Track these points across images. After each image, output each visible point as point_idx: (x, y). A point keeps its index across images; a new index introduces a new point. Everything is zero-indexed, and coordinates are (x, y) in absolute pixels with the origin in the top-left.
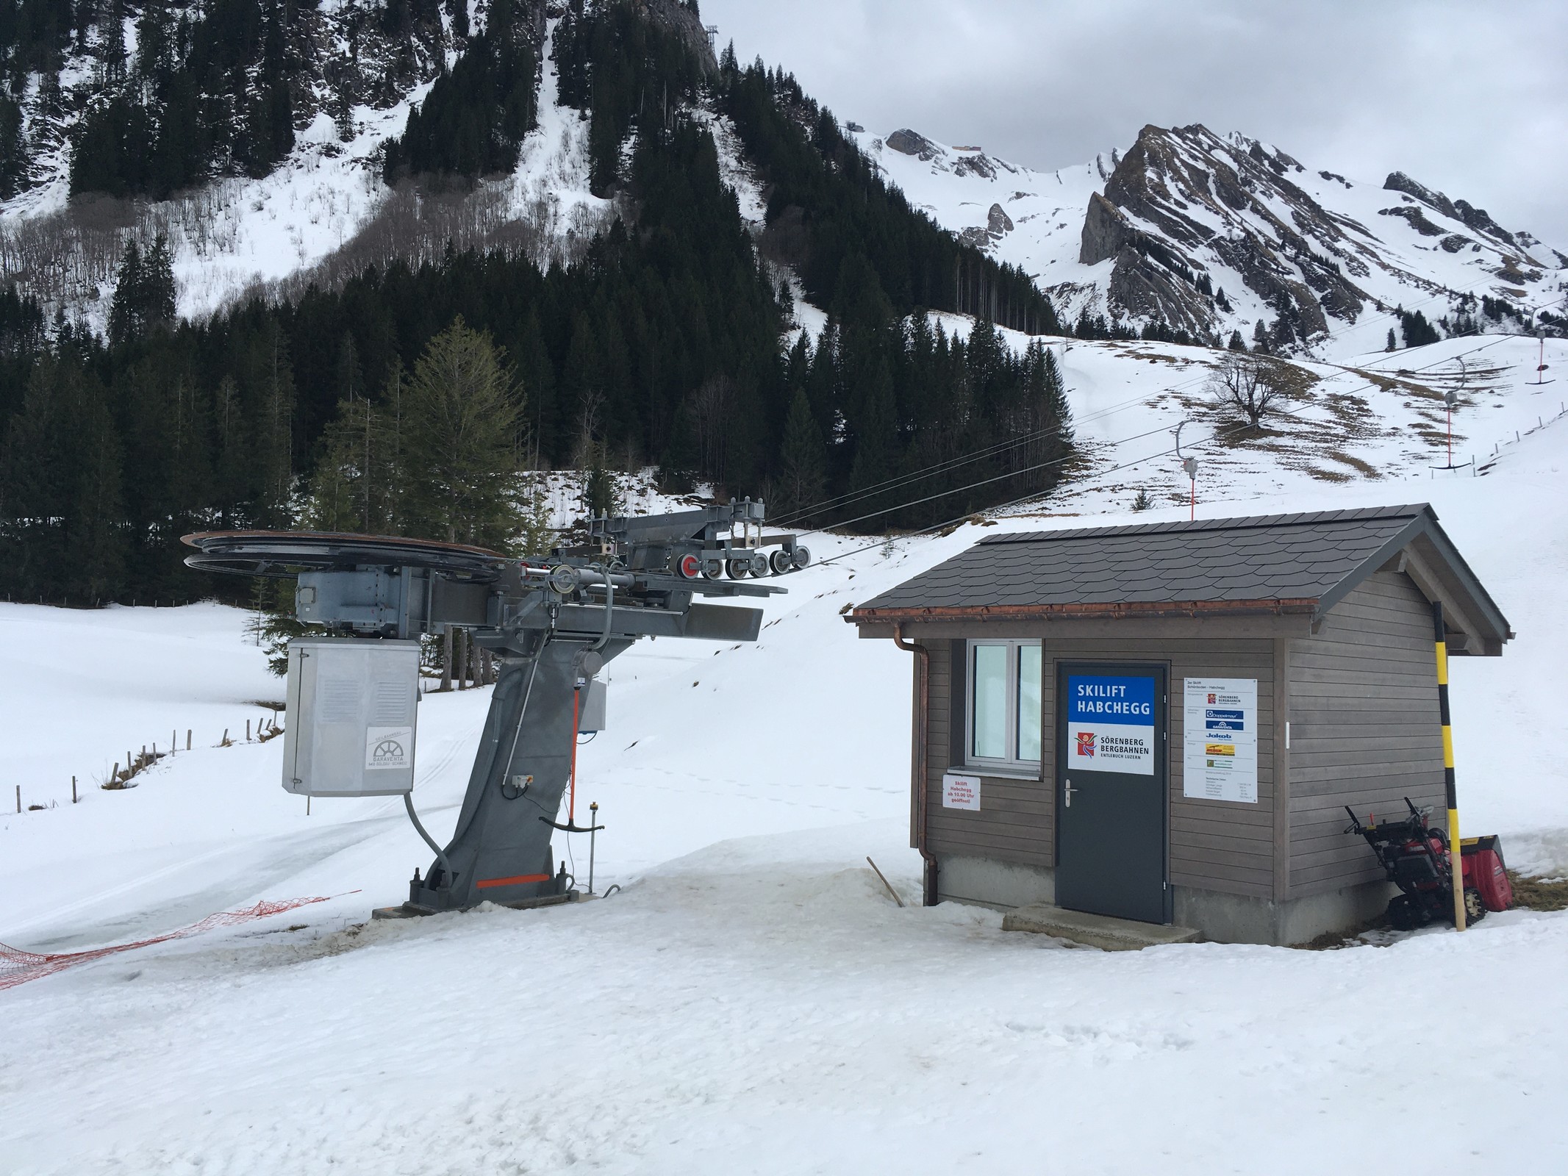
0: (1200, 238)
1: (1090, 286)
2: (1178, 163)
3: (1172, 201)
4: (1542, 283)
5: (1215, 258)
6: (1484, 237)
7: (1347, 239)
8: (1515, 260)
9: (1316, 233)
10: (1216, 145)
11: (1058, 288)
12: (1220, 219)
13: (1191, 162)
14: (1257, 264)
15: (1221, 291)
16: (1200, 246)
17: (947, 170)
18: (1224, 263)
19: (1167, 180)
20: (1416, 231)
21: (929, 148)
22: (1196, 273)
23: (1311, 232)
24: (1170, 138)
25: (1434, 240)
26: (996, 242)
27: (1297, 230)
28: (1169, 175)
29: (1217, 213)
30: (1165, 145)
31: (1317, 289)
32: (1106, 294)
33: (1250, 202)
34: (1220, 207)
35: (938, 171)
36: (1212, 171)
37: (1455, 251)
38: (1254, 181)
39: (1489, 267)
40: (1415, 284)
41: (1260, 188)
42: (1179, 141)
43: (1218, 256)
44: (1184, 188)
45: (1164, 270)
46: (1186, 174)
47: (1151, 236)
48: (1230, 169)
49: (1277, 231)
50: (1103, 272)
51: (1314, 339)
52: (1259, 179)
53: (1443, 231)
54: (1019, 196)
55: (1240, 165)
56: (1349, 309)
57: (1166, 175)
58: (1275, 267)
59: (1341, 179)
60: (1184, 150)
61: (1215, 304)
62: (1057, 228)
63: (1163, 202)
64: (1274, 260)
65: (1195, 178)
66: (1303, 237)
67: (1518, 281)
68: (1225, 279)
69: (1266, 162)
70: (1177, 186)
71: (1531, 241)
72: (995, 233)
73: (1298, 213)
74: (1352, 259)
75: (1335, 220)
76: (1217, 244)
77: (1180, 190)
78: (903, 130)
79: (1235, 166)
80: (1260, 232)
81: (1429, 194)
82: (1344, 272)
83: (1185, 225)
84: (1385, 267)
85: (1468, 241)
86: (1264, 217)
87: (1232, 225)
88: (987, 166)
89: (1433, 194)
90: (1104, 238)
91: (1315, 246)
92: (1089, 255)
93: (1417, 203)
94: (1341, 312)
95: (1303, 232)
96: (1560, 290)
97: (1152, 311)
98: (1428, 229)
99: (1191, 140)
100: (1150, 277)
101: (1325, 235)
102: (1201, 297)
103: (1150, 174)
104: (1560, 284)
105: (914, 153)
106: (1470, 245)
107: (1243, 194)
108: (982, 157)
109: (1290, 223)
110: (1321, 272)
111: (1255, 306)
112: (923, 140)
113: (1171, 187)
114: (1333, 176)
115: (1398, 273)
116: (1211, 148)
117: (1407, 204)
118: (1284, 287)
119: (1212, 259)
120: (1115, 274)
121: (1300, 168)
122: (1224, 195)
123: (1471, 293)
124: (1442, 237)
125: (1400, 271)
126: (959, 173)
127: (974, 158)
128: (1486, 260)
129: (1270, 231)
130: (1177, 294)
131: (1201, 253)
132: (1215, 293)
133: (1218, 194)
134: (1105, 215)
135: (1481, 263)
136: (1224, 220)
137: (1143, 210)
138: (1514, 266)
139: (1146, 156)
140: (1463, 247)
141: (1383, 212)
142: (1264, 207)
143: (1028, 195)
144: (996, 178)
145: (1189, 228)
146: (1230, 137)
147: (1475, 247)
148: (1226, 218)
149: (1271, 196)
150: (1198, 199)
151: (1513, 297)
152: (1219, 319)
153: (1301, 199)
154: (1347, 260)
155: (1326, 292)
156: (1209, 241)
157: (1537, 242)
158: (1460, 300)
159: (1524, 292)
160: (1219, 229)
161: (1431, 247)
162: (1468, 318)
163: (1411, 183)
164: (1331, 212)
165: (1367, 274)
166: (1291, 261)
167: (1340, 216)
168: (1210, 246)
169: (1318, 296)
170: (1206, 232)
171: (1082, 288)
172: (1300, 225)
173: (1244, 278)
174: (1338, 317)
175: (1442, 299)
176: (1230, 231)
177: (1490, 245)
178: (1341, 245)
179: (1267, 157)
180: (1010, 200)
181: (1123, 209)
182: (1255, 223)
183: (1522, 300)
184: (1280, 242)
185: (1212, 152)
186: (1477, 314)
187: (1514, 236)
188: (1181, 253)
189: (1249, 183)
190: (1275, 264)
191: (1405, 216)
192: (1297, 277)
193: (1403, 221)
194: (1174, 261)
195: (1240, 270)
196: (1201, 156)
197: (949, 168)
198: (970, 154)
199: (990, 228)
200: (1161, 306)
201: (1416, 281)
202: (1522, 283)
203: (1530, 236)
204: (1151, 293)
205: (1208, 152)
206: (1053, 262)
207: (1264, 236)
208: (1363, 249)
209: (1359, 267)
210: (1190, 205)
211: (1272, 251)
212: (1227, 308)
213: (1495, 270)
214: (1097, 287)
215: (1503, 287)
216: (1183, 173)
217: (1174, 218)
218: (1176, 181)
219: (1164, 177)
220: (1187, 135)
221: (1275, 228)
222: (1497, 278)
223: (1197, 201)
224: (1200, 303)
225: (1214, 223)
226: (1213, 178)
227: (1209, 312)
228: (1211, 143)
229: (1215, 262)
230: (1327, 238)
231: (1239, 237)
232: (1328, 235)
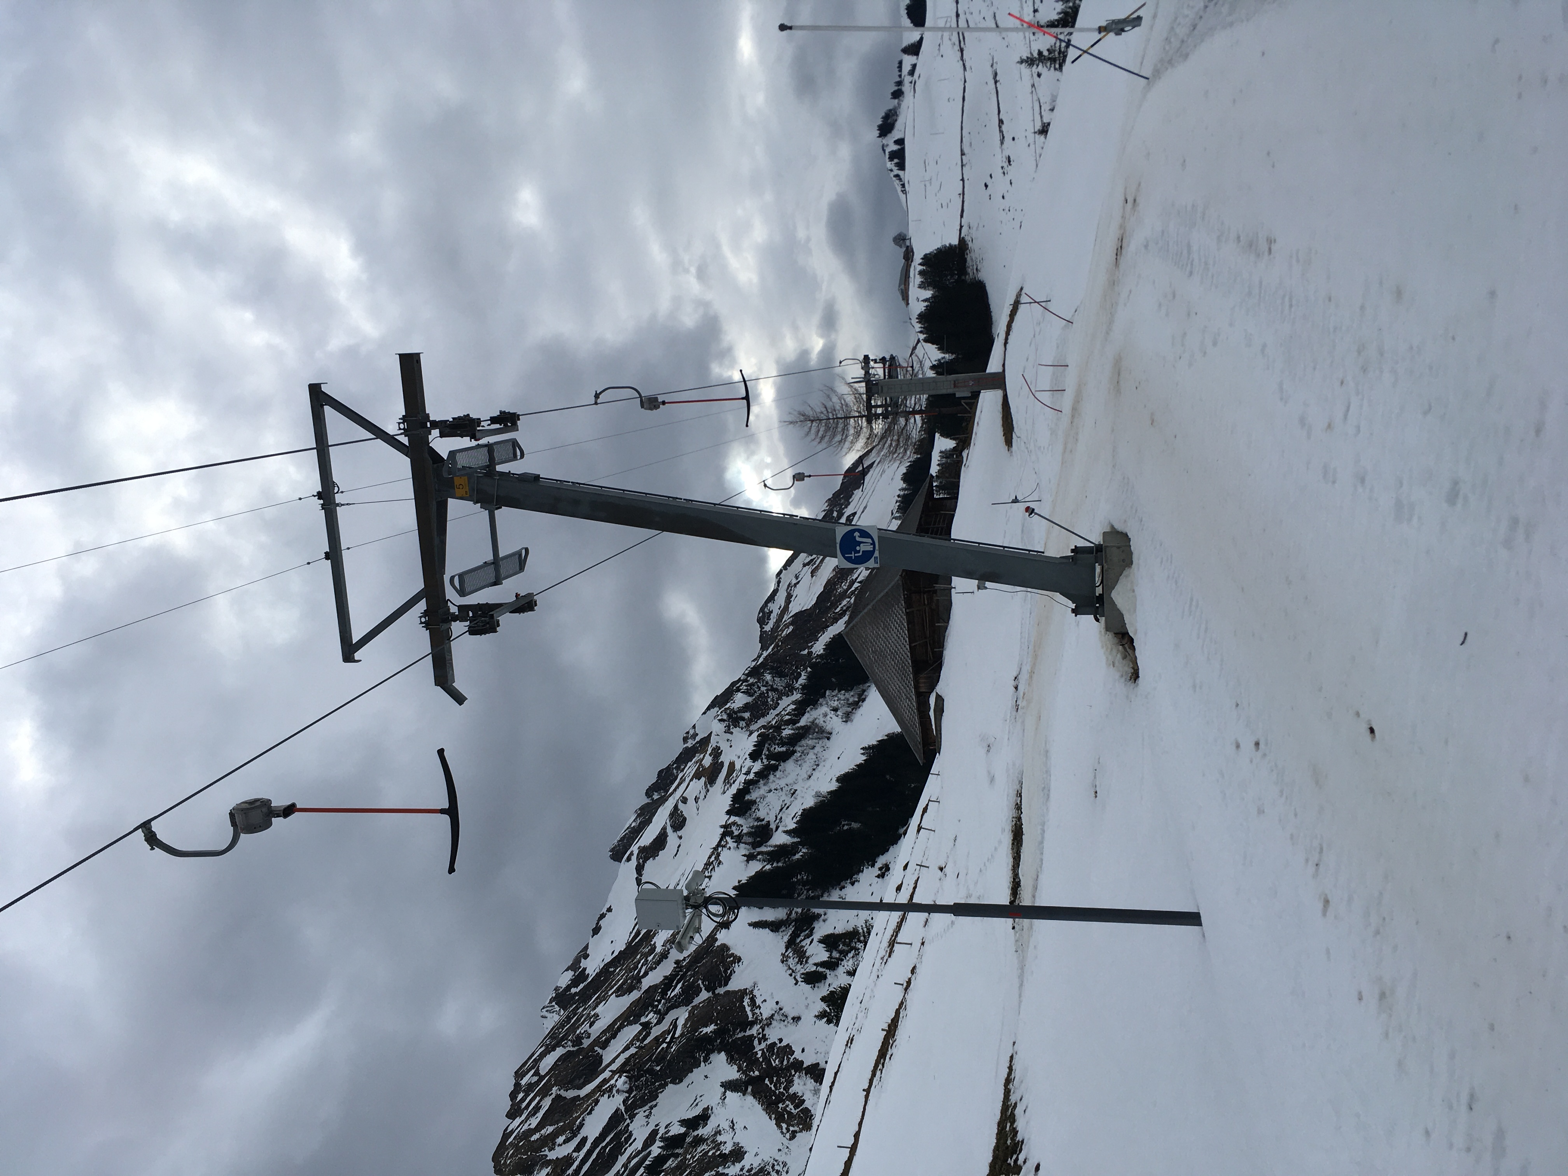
0: (621, 1127)
2: (538, 1134)
3: (575, 1154)
4: (724, 746)
5: (647, 1113)
6: (675, 790)
8: (700, 767)
9: (642, 974)
10: (537, 1063)
12: (604, 1100)
13: (540, 1115)
14: (658, 1068)
15: (682, 1122)
16: (630, 1129)
18: (654, 1103)
19: (552, 1155)
20: (660, 852)
22: (656, 1151)
23: (639, 979)
24: (512, 1132)
25: (672, 838)
27: (635, 995)
28: (547, 1153)
29: (597, 1102)
30: (518, 1145)
31: (698, 995)
33: (596, 1048)
34: (594, 1092)
36: (555, 1088)
37: (685, 819)
38: (578, 1032)
39: (703, 792)
40: (707, 880)
41: (585, 1027)
42: (519, 1120)
43: (644, 1110)
44: (564, 1136)
46: (550, 1129)
48: (560, 1059)
49: (630, 1024)
51: (752, 1010)
52: (578, 1023)
53: (664, 829)
55: (558, 1045)
56: (723, 961)
57: (547, 1156)
58: (665, 1045)
59: (602, 915)
60: (527, 1119)
61: (696, 1133)
63: (574, 1167)
64: (657, 1042)
65: (556, 1117)
66: (643, 989)
67: (719, 767)
68: (670, 1109)
69: (573, 990)
70: (559, 1145)
71: (692, 732)
73: (619, 988)
75: (638, 933)
76: (631, 1108)
77: (565, 1142)
79: (559, 1052)
80: (627, 1048)
82: (684, 956)
83: (604, 1144)
85: (676, 807)
86: (614, 1036)
87: (612, 1086)
89: (634, 821)
91: (654, 978)
93: (635, 849)
94: (726, 972)
95: (639, 989)
96: (732, 733)
98: (660, 842)
99: (523, 1100)
101: (646, 960)
102: (686, 1152)
104: (725, 732)
106: (681, 806)
107: (588, 1051)
109: (626, 1002)
110: (679, 987)
111: (706, 1077)
113: (560, 1151)
114: (597, 923)
116: (537, 1073)
117: (634, 858)
118: (688, 1039)
119: (647, 1117)
121: (586, 955)
122: (582, 1080)
123: (722, 827)
124: (669, 830)
128: (696, 793)
129: (631, 1032)
131: (639, 1129)
132: (684, 1130)
133: (580, 1088)
135: (699, 798)
136: (606, 1096)
138: (704, 769)
140: (682, 812)
141: (639, 880)
142: (604, 1031)
145: (608, 1139)
147: (683, 801)
148: (604, 1093)
149: (596, 1016)
150: (577, 1122)
152: (716, 1133)
153: (610, 970)
154: (674, 946)
155: (702, 986)
156: (626, 1117)
157: (694, 727)
158: (728, 839)
159: (729, 766)
160: (616, 1102)
161: (678, 842)
162: (748, 831)
166: (664, 1018)
168: (632, 1117)
169: (704, 995)
170: (616, 1119)
172: (630, 990)
173: (673, 1082)
174: (731, 974)
175: (725, 855)
176: (618, 1091)
177: (683, 786)
178: (659, 943)
179: (568, 988)
182: (617, 1050)
183: (736, 772)
184: (640, 1026)
185: (542, 1073)
186: (744, 824)
187: (686, 745)
189: (579, 1039)
190: (663, 1042)
191: (644, 862)
192: (682, 1015)
193: (650, 864)
195: (664, 1086)
196: (538, 1099)
202: (722, 763)
203: (688, 733)
205: (540, 1080)
210: (583, 1133)
211: (648, 1040)
212: (704, 1117)
213: (706, 787)
215: (725, 781)
216: (548, 1132)
217: (594, 1156)
218: (554, 1144)
219: (548, 1158)
220: (518, 1099)
221: (627, 1025)
222: (715, 786)
223: (580, 1123)
224: (693, 1157)
225: (607, 1107)
226: (562, 1091)
227: (704, 1147)
228: (533, 1071)
229: (651, 1113)
230: (650, 958)
231: (626, 1082)
232: (646, 956)
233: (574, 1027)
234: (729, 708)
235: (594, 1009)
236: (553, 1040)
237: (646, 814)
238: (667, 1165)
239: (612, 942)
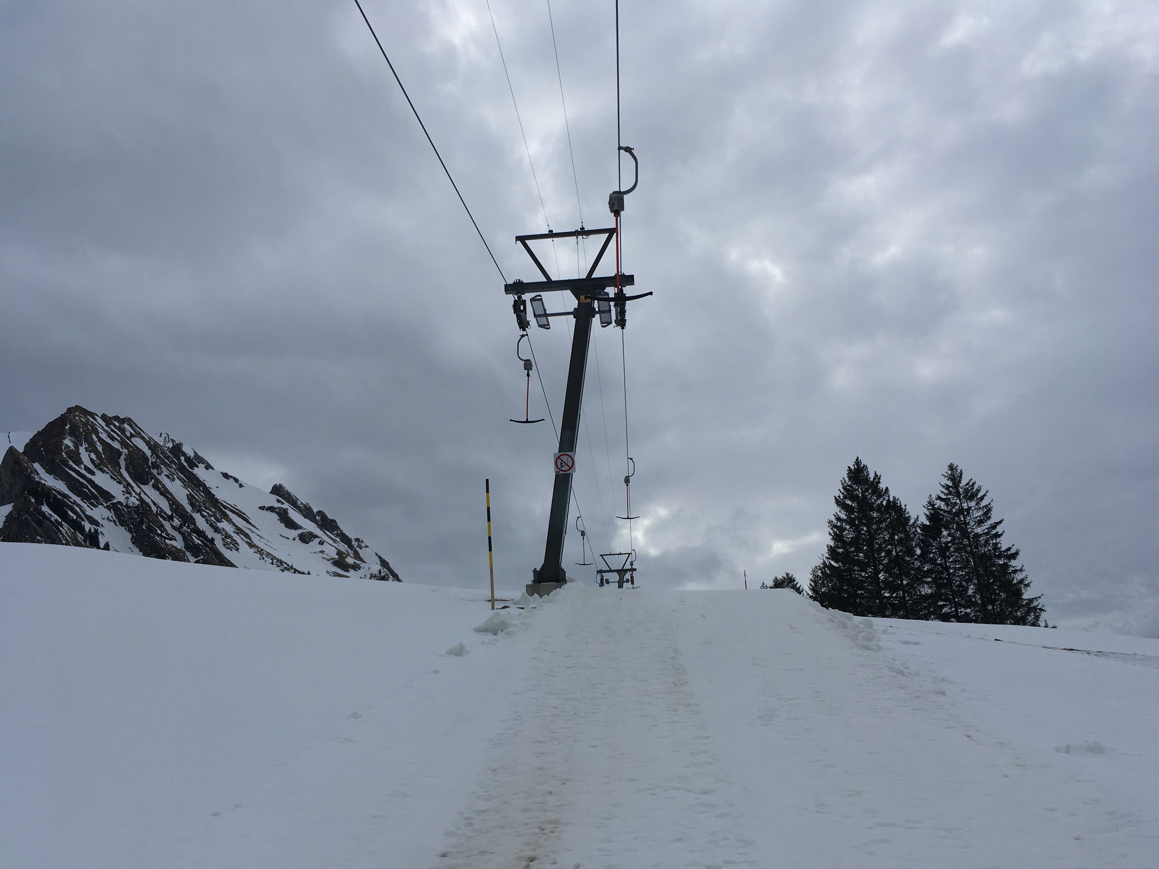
0: (101, 500)
2: (96, 439)
3: (83, 466)
4: (361, 572)
5: (110, 518)
6: (328, 535)
7: (230, 522)
8: (345, 554)
9: (203, 512)
10: (138, 435)
12: (121, 487)
13: (108, 440)
14: (144, 527)
15: (108, 545)
16: (100, 506)
18: (118, 524)
19: (82, 450)
20: (283, 525)
22: (87, 526)
23: (199, 511)
24: (96, 420)
25: (295, 533)
27: (188, 508)
28: (84, 446)
29: (120, 483)
30: (88, 424)
31: (192, 555)
33: (153, 481)
34: (125, 479)
36: (126, 452)
37: (307, 543)
38: (162, 466)
39: (328, 557)
40: (271, 561)
41: (165, 472)
42: (103, 424)
43: (114, 517)
44: (95, 458)
45: (56, 520)
46: (100, 448)
47: (55, 491)
48: (144, 454)
49: (171, 505)
52: (167, 466)
53: (301, 528)
55: (153, 452)
57: (82, 446)
58: (159, 532)
59: (236, 480)
60: (105, 431)
63: (74, 466)
64: (161, 527)
65: (108, 453)
66: (192, 514)
67: (345, 569)
68: (114, 536)
69: (182, 458)
70: (89, 455)
71: (363, 545)
73: (192, 496)
74: (227, 536)
75: (226, 508)
76: (115, 507)
77: (92, 459)
79: (148, 453)
80: (155, 504)
81: (299, 502)
82: (219, 544)
83: (90, 488)
84: (251, 545)
85: (316, 537)
86: (161, 493)
87: (130, 494)
89: (302, 503)
90: (11, 486)
91: (201, 523)
93: (286, 506)
95: (193, 511)
96: (371, 579)
98: (291, 524)
99: (115, 426)
100: (40, 523)
101: (211, 516)
103: (68, 442)
104: (371, 574)
106: (317, 540)
107: (150, 474)
109: (184, 502)
110: (197, 541)
113: (85, 456)
114: (231, 477)
115: (260, 551)
116: (132, 436)
117: (279, 505)
118: (163, 549)
119: (108, 518)
120: (10, 515)
121: (208, 468)
122: (131, 470)
123: (309, 572)
124: (300, 531)
125: (262, 550)
128: (327, 552)
129: (165, 505)
131: (99, 513)
132: (102, 545)
133: (127, 469)
134: (17, 468)
135: (323, 553)
136: (124, 489)
137: (53, 469)
138: (345, 558)
139: (67, 427)
140: (313, 540)
141: (262, 508)
142: (164, 486)
145: (93, 490)
147: (321, 542)
148: (126, 488)
149: (174, 480)
153: (201, 488)
154: (223, 537)
155: (199, 558)
156: (109, 503)
157: (367, 547)
159: (349, 578)
160: (119, 497)
161: (291, 538)
163: (290, 493)
164: (225, 502)
165: (237, 550)
166: (176, 531)
167: (230, 505)
168: (108, 508)
169: (192, 560)
170: (107, 496)
172: (192, 505)
173: (133, 537)
176: (127, 498)
177: (331, 542)
178: (224, 525)
179: (184, 454)
181: (37, 466)
182: (151, 494)
184: (170, 513)
185: (133, 439)
187: (353, 540)
188: (81, 509)
189: (157, 467)
190: (161, 530)
191: (277, 513)
192: (178, 544)
193: (275, 517)
194: (70, 512)
195: (130, 531)
196: (119, 439)
201: (272, 559)
202: (348, 571)
203: (362, 542)
205: (128, 437)
207: (158, 507)
208: (239, 531)
209: (231, 543)
210: (98, 472)
211: (161, 519)
213: (332, 559)
215: (336, 573)
216: (98, 447)
217: (81, 480)
218: (90, 452)
219: (80, 447)
220: (115, 422)
221: (169, 503)
222: (331, 565)
223: (105, 470)
225: (116, 490)
226: (125, 456)
228: (133, 433)
229: (111, 521)
230: (213, 518)
231: (134, 504)
232: (214, 516)
233: (163, 463)
234: (389, 577)
235: (178, 478)
236: (154, 447)
237: (307, 512)
238: (78, 534)
239: (218, 487)
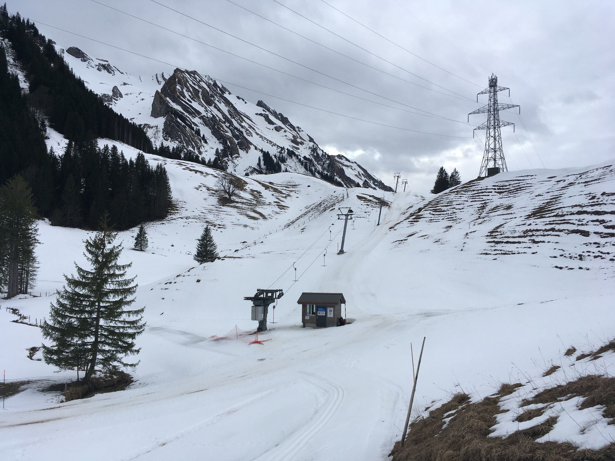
0: (197, 115)
1: (156, 126)
2: (189, 85)
3: (186, 99)
4: (304, 146)
5: (202, 123)
6: (287, 128)
7: (245, 122)
8: (296, 137)
9: (236, 119)
10: (201, 80)
11: (143, 125)
12: (203, 108)
13: (193, 85)
14: (216, 127)
15: (204, 135)
16: (197, 118)
17: (93, 67)
18: (205, 125)
19: (184, 91)
20: (267, 122)
21: (86, 57)
22: (195, 127)
23: (234, 118)
24: (186, 75)
25: (272, 127)
26: (116, 101)
27: (229, 117)
29: (203, 106)
30: (183, 77)
31: (236, 139)
32: (162, 131)
33: (214, 104)
34: (203, 104)
35: (89, 67)
36: (200, 90)
37: (279, 131)
38: (215, 96)
41: (217, 99)
42: (189, 77)
43: (203, 122)
44: (191, 95)
45: (184, 125)
46: (191, 90)
47: (179, 111)
48: (207, 90)
49: (223, 116)
50: (160, 122)
51: (235, 157)
52: (217, 96)
53: (275, 124)
54: (125, 84)
55: (210, 89)
56: (246, 147)
57: (184, 89)
58: (222, 129)
59: (243, 100)
60: (191, 80)
61: (202, 140)
62: (141, 100)
63: (183, 99)
64: (222, 126)
65: (195, 92)
66: (231, 119)
68: (205, 131)
69: (218, 89)
70: (188, 93)
71: (301, 130)
72: (115, 98)
73: (230, 111)
74: (247, 130)
75: (241, 114)
76: (202, 118)
77: (189, 95)
78: (74, 47)
79: (208, 90)
80: (217, 116)
81: (271, 109)
82: (245, 134)
83: (191, 109)
84: (257, 134)
85: (282, 128)
86: (218, 110)
87: (208, 112)
88: (111, 69)
89: (272, 110)
90: (161, 109)
91: (235, 124)
92: (155, 114)
93: (267, 113)
94: (244, 148)
96: (309, 149)
97: (179, 140)
98: (271, 122)
99: (192, 76)
100: (178, 127)
101: (238, 120)
102: (197, 137)
103: (178, 87)
104: (309, 147)
105: (79, 58)
106: (283, 130)
107: (211, 100)
108: (109, 65)
109: (227, 113)
110: (237, 133)
111: (215, 142)
112: (83, 53)
113: (186, 93)
114: (241, 98)
115: (261, 137)
117: (264, 112)
118: (225, 137)
119: (201, 123)
120: (165, 123)
121: (230, 93)
122: (205, 100)
123: (284, 147)
124: (275, 126)
125: (262, 136)
126: (98, 69)
127: (105, 65)
128: (288, 136)
129: (220, 116)
130: (189, 135)
131: (197, 120)
132: (202, 136)
133: (203, 99)
134: (161, 100)
135: (286, 136)
136: (205, 110)
137: (176, 100)
138: (296, 139)
139: (177, 80)
140: (281, 130)
141: (257, 114)
142: (218, 106)
143: (129, 85)
144: (115, 75)
145: (192, 110)
146: (206, 77)
147: (285, 131)
149: (221, 103)
150: (195, 100)
151: (296, 150)
152: (203, 146)
153: (230, 105)
154: (246, 130)
155: (239, 141)
156: (200, 116)
157: (302, 131)
158: (280, 149)
159: (299, 148)
160: (204, 113)
161: (271, 129)
162: (283, 155)
163: (265, 105)
164: (240, 111)
165: (252, 136)
166: (228, 128)
167: (243, 113)
168: (200, 118)
169: (236, 142)
170: (199, 113)
171: (153, 127)
172: (230, 115)
174: (243, 150)
175: (275, 148)
176: (207, 114)
177: (289, 131)
178: (243, 124)
179: (219, 87)
180: (121, 85)
181: (168, 99)
182: (215, 112)
183: (298, 151)
186: (285, 154)
187: (296, 128)
188: (190, 119)
189: (213, 97)
191: (264, 116)
192: (229, 134)
193: (263, 118)
194: (187, 122)
195: (210, 128)
196: (197, 84)
197: (94, 67)
198: (104, 63)
199: (113, 95)
200: (183, 138)
201: (267, 141)
202: (298, 145)
203: (300, 128)
204: (179, 133)
205: (199, 82)
206: (140, 114)
207: (219, 117)
208: (250, 127)
209: (249, 133)
210: (193, 101)
211: (221, 123)
212: (206, 142)
213: (290, 139)
214: (158, 127)
215: (293, 146)
216: (190, 89)
217: (187, 105)
218: (188, 92)
220: (191, 74)
221: (222, 115)
222: (291, 142)
224: (196, 139)
225: (201, 109)
226: (201, 93)
227: (200, 143)
228: (200, 79)
229: (202, 124)
230: (239, 121)
231: (210, 116)
232: (239, 120)
233: (214, 94)
234: (317, 148)
235: (223, 102)
237: (275, 115)
239: (236, 104)
